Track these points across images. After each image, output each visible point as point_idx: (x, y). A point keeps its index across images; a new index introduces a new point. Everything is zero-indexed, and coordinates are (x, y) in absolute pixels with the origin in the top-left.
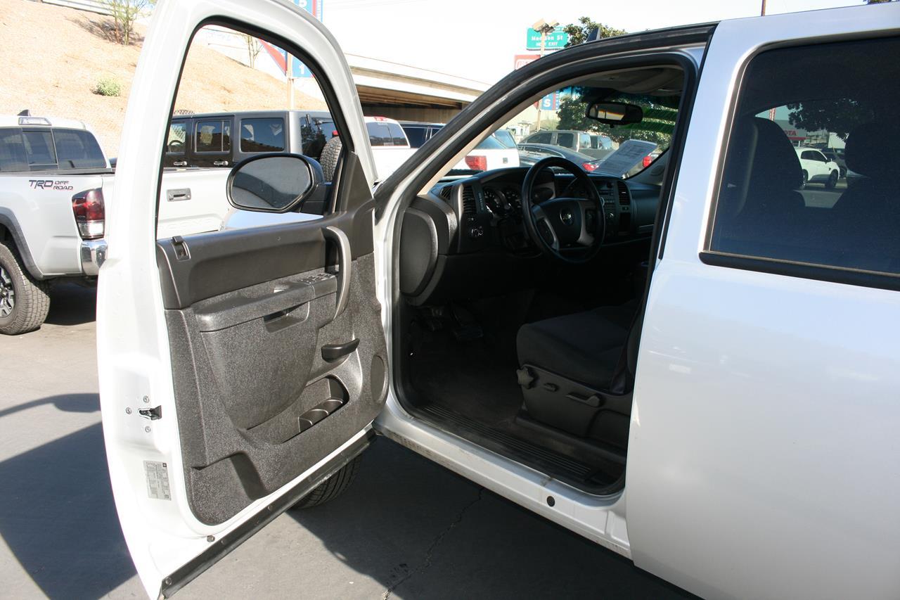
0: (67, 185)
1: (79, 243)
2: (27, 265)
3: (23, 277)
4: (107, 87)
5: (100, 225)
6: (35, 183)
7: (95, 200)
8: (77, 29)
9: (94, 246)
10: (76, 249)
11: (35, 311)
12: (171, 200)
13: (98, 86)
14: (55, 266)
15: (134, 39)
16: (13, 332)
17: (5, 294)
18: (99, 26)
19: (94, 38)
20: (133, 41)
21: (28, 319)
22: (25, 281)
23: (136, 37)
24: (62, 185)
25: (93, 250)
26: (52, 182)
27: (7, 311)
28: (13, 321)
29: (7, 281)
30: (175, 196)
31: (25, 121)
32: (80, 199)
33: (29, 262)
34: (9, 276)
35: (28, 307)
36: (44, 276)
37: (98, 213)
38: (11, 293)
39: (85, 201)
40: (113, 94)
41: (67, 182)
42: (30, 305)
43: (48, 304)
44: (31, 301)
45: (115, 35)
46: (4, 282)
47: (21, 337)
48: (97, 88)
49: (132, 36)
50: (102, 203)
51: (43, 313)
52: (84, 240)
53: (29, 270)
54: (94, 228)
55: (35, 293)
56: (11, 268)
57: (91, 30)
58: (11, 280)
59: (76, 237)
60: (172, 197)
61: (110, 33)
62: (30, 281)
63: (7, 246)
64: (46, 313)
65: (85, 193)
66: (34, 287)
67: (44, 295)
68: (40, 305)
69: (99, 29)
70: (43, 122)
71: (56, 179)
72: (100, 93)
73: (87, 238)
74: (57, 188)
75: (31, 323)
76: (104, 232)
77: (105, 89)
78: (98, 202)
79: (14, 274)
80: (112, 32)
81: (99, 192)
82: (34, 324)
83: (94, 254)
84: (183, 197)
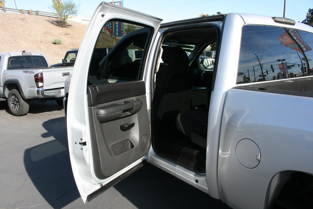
0: (33, 72)
1: (36, 89)
2: (22, 95)
3: (21, 99)
4: (57, 42)
5: (42, 83)
6: (24, 72)
7: (41, 76)
8: (49, 23)
9: (41, 89)
10: (35, 91)
11: (25, 109)
12: (63, 76)
13: (54, 41)
14: (30, 96)
15: (67, 26)
16: (19, 115)
17: (17, 104)
18: (55, 22)
19: (54, 26)
20: (66, 26)
21: (23, 111)
22: (22, 100)
23: (68, 25)
24: (32, 72)
25: (40, 91)
26: (29, 71)
27: (17, 109)
28: (19, 112)
29: (17, 100)
30: (65, 75)
31: (24, 54)
32: (36, 76)
33: (23, 95)
34: (18, 99)
35: (23, 108)
36: (27, 99)
37: (42, 80)
38: (18, 104)
39: (37, 76)
40: (59, 44)
41: (33, 71)
42: (24, 107)
43: (29, 107)
44: (24, 106)
45: (61, 25)
46: (16, 101)
47: (21, 117)
48: (54, 42)
49: (66, 25)
50: (43, 77)
51: (27, 110)
52: (37, 88)
53: (23, 97)
54: (40, 84)
55: (25, 104)
56: (18, 97)
57: (53, 23)
58: (18, 100)
59: (35, 87)
60: (64, 75)
61: (59, 24)
62: (23, 100)
63: (17, 90)
64: (28, 110)
65: (38, 74)
66: (25, 102)
67: (28, 104)
68: (26, 107)
69: (55, 23)
70: (29, 54)
71: (30, 70)
72: (55, 43)
73: (38, 87)
74: (30, 73)
75: (24, 113)
76: (43, 85)
77: (56, 42)
78: (41, 77)
79: (19, 98)
80: (60, 24)
81: (42, 74)
82: (25, 113)
83: (40, 92)
84: (68, 75)
